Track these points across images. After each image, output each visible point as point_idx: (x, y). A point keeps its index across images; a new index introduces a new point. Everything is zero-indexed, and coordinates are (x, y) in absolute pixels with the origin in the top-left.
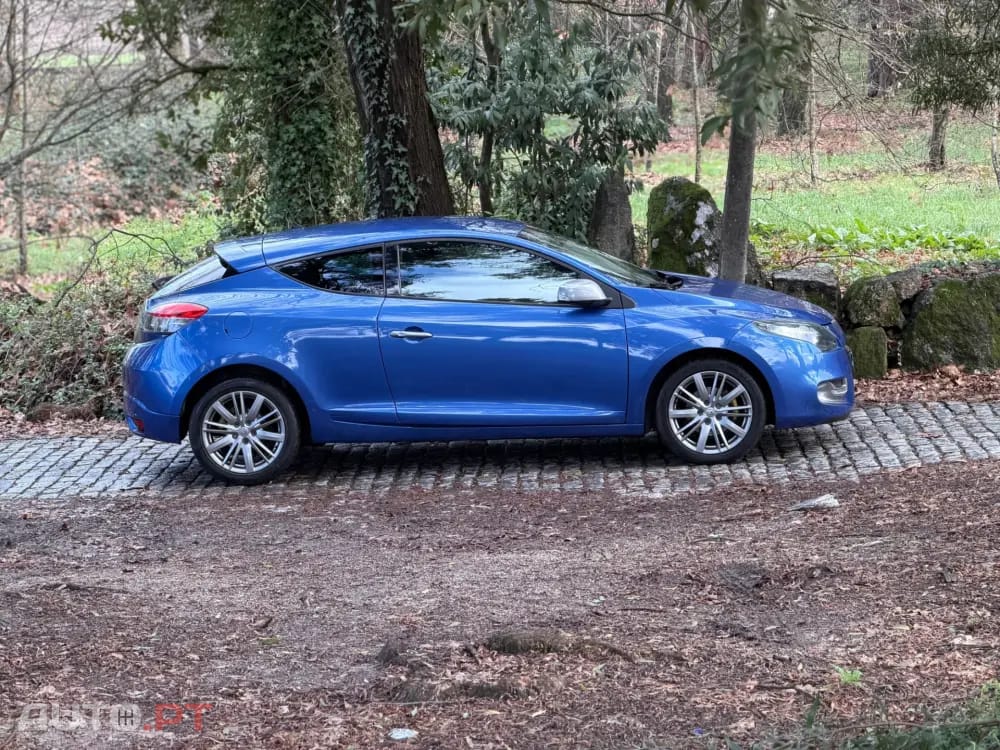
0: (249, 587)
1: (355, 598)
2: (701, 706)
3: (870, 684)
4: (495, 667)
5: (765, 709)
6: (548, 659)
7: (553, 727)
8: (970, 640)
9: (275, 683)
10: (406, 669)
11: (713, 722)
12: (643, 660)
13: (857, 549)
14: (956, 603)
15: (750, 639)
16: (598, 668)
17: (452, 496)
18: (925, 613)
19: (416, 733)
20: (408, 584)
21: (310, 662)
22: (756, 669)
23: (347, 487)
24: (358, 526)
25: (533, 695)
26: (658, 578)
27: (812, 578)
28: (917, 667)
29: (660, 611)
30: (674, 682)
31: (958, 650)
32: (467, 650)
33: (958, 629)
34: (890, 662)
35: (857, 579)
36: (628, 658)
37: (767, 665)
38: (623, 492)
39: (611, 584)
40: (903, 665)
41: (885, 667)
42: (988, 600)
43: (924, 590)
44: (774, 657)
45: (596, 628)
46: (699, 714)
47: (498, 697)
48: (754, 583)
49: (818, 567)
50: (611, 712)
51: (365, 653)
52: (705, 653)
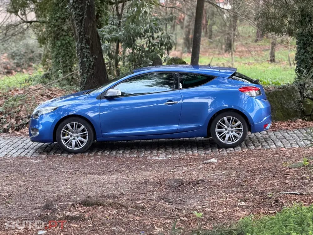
0: (12, 185)
1: (45, 189)
2: (146, 224)
3: (206, 217)
4: (81, 211)
5: (168, 225)
6: (100, 208)
7: (93, 230)
8: (243, 203)
9: (5, 215)
10: (51, 211)
11: (149, 229)
12: (131, 209)
13: (216, 175)
14: (243, 192)
15: (170, 202)
16: (115, 211)
17: (93, 158)
18: (232, 195)
19: (46, 232)
20: (64, 184)
21: (19, 208)
22: (169, 212)
23: (60, 154)
24: (59, 166)
25: (90, 220)
26: (147, 183)
27: (198, 184)
28: (224, 212)
29: (145, 193)
30: (140, 216)
31: (238, 207)
32: (73, 205)
33: (241, 200)
34: (215, 210)
35: (212, 184)
36: (126, 208)
37: (172, 211)
38: (149, 157)
39: (132, 185)
40: (219, 211)
41: (212, 212)
42: (254, 191)
43: (234, 188)
44: (176, 208)
45: (121, 199)
46: (145, 227)
47: (78, 220)
48: (178, 185)
49: (201, 180)
50: (115, 226)
51: (40, 205)
52: (153, 207)
